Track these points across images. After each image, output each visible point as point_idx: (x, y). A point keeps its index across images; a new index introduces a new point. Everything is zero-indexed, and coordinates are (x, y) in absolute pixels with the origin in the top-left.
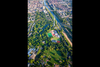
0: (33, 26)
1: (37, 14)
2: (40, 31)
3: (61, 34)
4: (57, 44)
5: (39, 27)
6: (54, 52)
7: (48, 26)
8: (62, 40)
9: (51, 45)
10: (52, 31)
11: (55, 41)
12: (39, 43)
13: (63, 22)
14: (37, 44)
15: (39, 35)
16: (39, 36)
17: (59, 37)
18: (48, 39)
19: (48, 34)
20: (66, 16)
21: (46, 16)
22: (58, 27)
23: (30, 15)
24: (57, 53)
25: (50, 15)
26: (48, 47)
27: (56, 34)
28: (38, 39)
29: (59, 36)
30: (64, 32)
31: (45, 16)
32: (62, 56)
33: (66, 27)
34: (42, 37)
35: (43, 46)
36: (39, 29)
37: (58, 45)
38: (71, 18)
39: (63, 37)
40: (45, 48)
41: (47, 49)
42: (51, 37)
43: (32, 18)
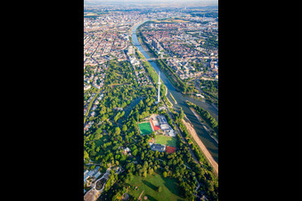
0: (97, 103)
1: (112, 67)
2: (116, 118)
3: (178, 126)
4: (165, 157)
5: (115, 106)
6: (158, 180)
7: (142, 102)
8: (180, 143)
9: (147, 158)
10: (153, 116)
11: (159, 146)
12: (111, 154)
13: (183, 90)
14: (106, 155)
15: (113, 128)
16: (114, 131)
17: (172, 134)
18: (140, 141)
19: (140, 127)
20: (191, 74)
21: (136, 72)
22: (169, 106)
23: (91, 69)
24: (166, 185)
25: (147, 71)
26: (139, 166)
27: (164, 126)
28: (109, 140)
29: (172, 131)
30: (186, 121)
31: (134, 73)
32: (179, 194)
33: (193, 106)
34: (123, 134)
35: (123, 164)
36: (116, 112)
37: (168, 160)
38: (205, 79)
39: (184, 134)
40: (129, 168)
41: (134, 173)
42: (148, 134)
43: (96, 78)
